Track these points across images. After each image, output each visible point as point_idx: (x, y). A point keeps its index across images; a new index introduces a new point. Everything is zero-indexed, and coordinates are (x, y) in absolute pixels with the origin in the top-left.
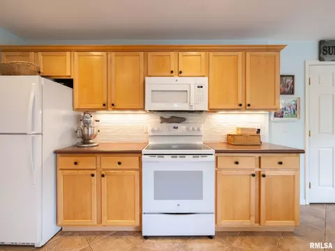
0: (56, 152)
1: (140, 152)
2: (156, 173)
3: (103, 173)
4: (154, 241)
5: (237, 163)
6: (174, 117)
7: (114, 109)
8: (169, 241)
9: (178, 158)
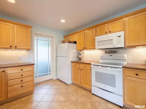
0: (72, 62)
1: (90, 64)
2: (96, 72)
3: (81, 69)
4: (95, 96)
5: (137, 75)
6: (112, 51)
7: (86, 49)
8: (101, 99)
9: (104, 68)
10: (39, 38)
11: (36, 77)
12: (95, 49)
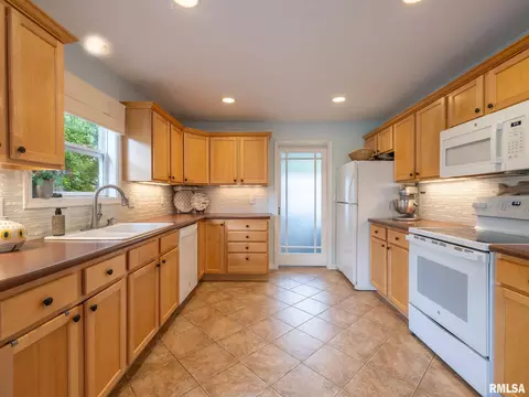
0: (369, 221)
3: (389, 246)
10: (291, 155)
11: (283, 250)
12: (438, 177)
